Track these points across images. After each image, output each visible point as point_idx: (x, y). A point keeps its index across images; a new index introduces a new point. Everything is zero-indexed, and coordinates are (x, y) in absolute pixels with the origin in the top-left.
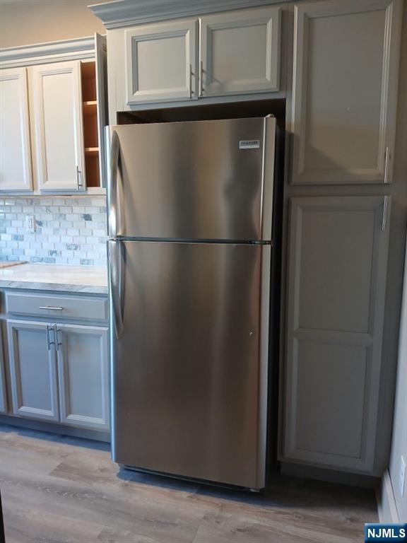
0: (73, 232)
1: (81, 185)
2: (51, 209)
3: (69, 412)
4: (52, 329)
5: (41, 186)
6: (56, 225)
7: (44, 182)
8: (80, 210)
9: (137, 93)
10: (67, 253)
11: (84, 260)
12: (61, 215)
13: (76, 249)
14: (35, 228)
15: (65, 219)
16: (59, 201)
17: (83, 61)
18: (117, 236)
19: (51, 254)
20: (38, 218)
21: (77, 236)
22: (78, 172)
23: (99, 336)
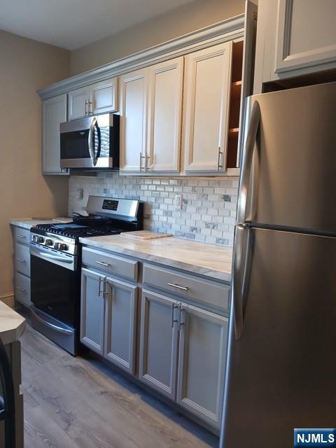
0: (213, 211)
1: (221, 167)
2: (196, 189)
3: (185, 395)
4: (177, 307)
5: (187, 167)
6: (199, 204)
7: (189, 164)
8: (220, 191)
9: (288, 58)
10: (205, 231)
11: (220, 239)
12: (204, 195)
13: (213, 228)
14: (182, 206)
15: (207, 199)
16: (203, 182)
17: (235, 41)
18: (246, 222)
19: (192, 231)
20: (185, 197)
21: (215, 216)
22: (220, 153)
23: (220, 326)
